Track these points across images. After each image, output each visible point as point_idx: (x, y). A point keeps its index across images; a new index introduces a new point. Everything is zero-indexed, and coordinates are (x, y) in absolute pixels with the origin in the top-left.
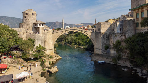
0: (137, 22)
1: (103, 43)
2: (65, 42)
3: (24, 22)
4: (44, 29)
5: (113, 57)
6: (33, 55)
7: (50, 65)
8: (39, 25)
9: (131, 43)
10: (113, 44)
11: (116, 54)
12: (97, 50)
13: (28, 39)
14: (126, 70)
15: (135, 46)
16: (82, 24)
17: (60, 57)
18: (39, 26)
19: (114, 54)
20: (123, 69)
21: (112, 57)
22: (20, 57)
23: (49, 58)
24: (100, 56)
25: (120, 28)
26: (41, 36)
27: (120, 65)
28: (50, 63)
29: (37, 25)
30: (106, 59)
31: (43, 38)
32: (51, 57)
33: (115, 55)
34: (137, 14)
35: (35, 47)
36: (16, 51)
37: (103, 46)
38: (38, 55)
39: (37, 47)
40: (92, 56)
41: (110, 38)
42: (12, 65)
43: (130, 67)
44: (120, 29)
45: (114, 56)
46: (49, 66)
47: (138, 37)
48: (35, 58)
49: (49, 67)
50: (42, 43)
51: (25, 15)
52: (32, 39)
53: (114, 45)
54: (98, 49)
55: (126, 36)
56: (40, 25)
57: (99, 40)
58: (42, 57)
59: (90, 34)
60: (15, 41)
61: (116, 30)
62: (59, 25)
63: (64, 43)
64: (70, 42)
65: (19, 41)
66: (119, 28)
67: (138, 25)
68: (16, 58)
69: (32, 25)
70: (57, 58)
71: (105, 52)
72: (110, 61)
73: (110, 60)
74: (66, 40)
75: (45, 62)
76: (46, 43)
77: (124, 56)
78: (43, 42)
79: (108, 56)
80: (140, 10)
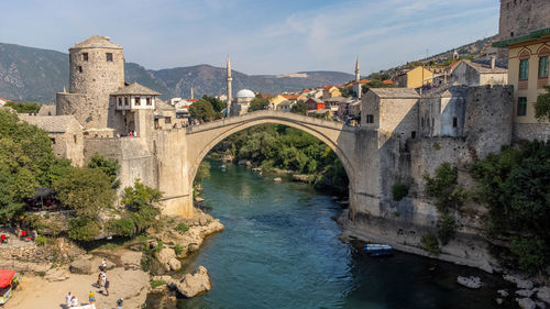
0: (523, 94)
1: (385, 172)
2: (237, 152)
3: (76, 91)
4: (156, 113)
5: (425, 228)
6: (112, 225)
7: (179, 262)
8: (133, 101)
9: (496, 179)
10: (427, 178)
11: (436, 219)
12: (362, 197)
13: (94, 160)
14: (473, 283)
15: (512, 194)
16: (305, 76)
17: (216, 225)
18: (134, 106)
19: (428, 216)
20: (461, 280)
21: (420, 228)
22: (63, 234)
23: (176, 234)
24: (373, 223)
25: (454, 115)
26: (141, 147)
27: (452, 263)
28: (177, 251)
29: (126, 103)
30: (396, 234)
31: (149, 155)
32: (183, 228)
33: (433, 222)
34: (523, 62)
35: (120, 191)
36: (44, 213)
37: (384, 182)
38: (132, 221)
39: (128, 190)
40: (341, 219)
41: (413, 152)
42: (32, 266)
43: (489, 270)
44: (455, 120)
45: (430, 225)
46: (176, 264)
47: (524, 160)
48: (120, 237)
49: (175, 268)
50: (146, 171)
51: (80, 61)
52: (106, 159)
53: (431, 182)
54: (366, 195)
55: (478, 150)
56: (137, 101)
57: (370, 161)
58: (149, 231)
59: (334, 136)
60: (39, 171)
61: (437, 123)
62: (212, 77)
63: (231, 158)
64: (254, 155)
65: (59, 169)
66: (448, 117)
67: (525, 105)
68: (44, 239)
69: (107, 99)
70: (204, 228)
71: (395, 210)
72: (412, 244)
73: (411, 240)
74: (241, 146)
75: (159, 250)
76: (163, 174)
77: (469, 227)
78: (152, 168)
79: (405, 224)
80: (534, 49)
